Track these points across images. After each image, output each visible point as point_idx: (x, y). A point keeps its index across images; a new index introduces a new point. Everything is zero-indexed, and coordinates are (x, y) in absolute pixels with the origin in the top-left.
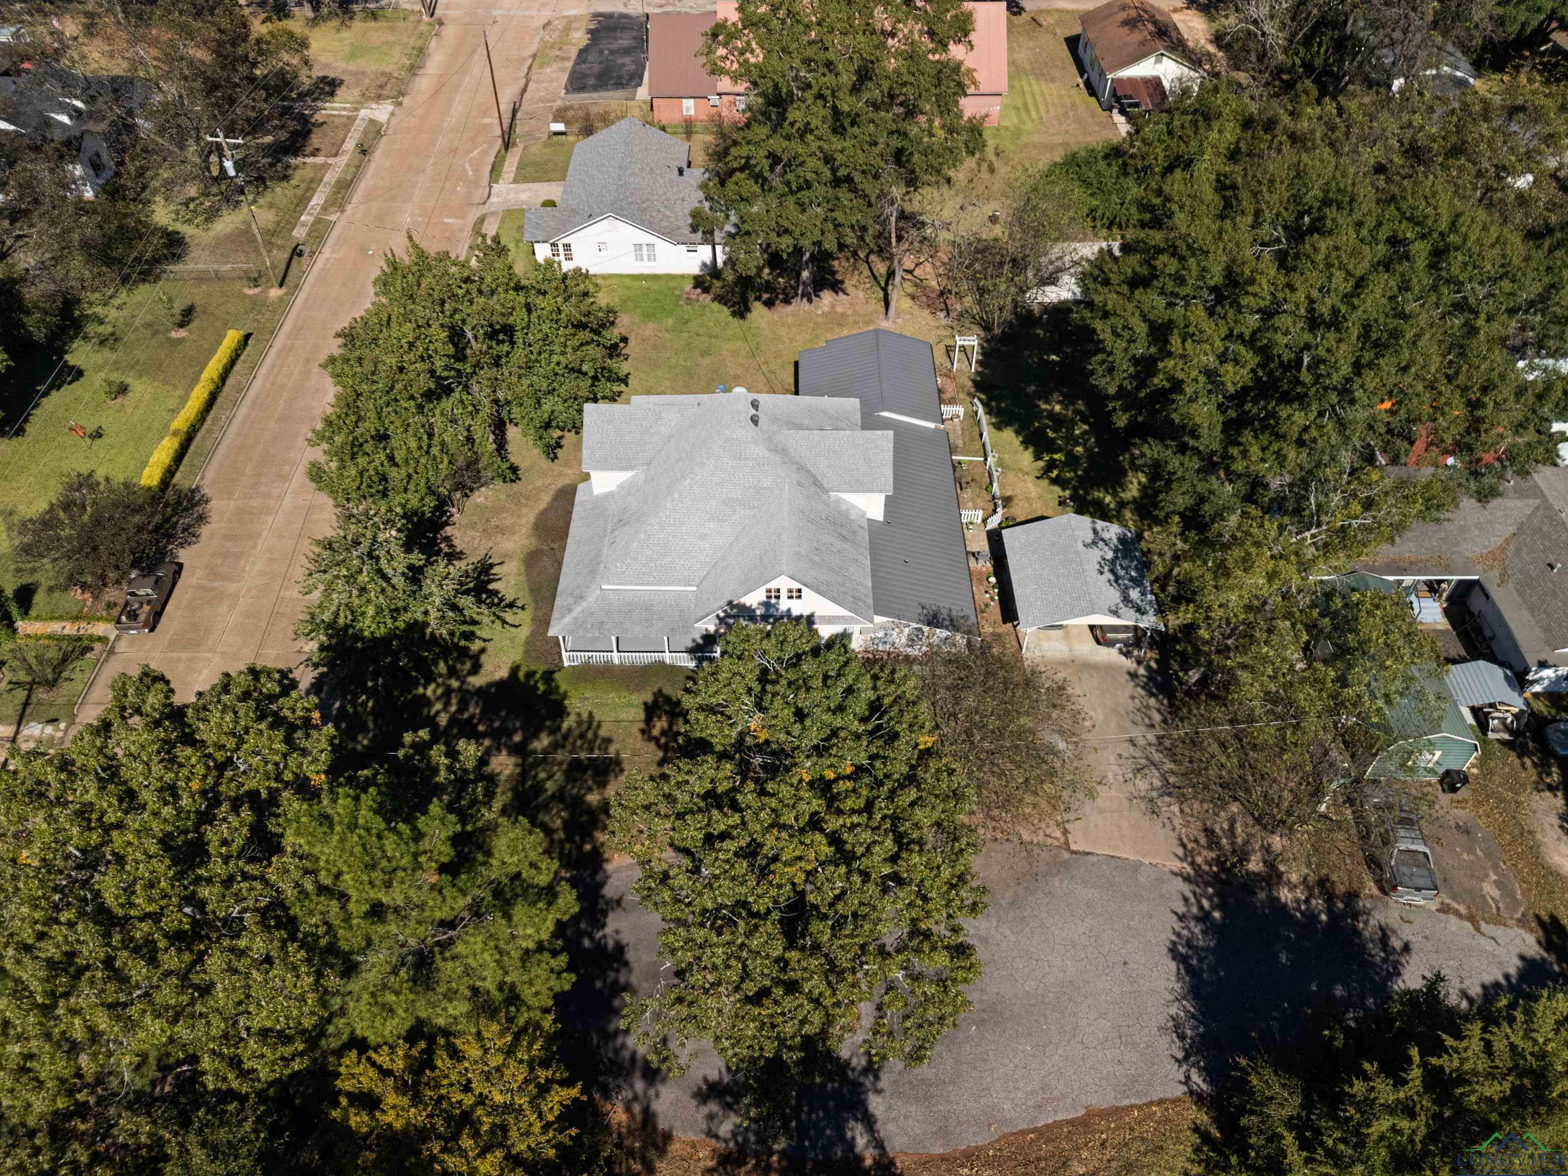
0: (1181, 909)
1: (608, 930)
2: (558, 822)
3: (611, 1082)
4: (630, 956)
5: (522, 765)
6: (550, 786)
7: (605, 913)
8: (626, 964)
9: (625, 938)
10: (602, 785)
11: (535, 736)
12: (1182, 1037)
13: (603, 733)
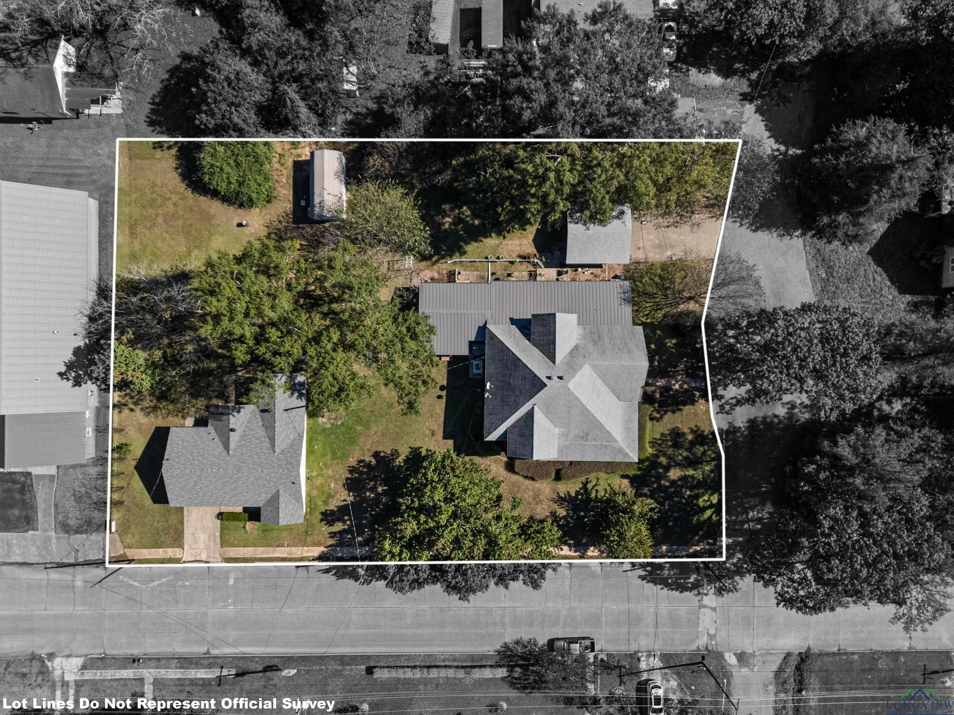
0: (738, 224)
1: (741, 425)
2: (701, 448)
3: (795, 419)
4: (752, 417)
5: (675, 466)
6: (685, 454)
7: (735, 427)
8: (755, 418)
9: (745, 420)
10: (684, 434)
11: (660, 463)
12: (784, 235)
13: (658, 436)
